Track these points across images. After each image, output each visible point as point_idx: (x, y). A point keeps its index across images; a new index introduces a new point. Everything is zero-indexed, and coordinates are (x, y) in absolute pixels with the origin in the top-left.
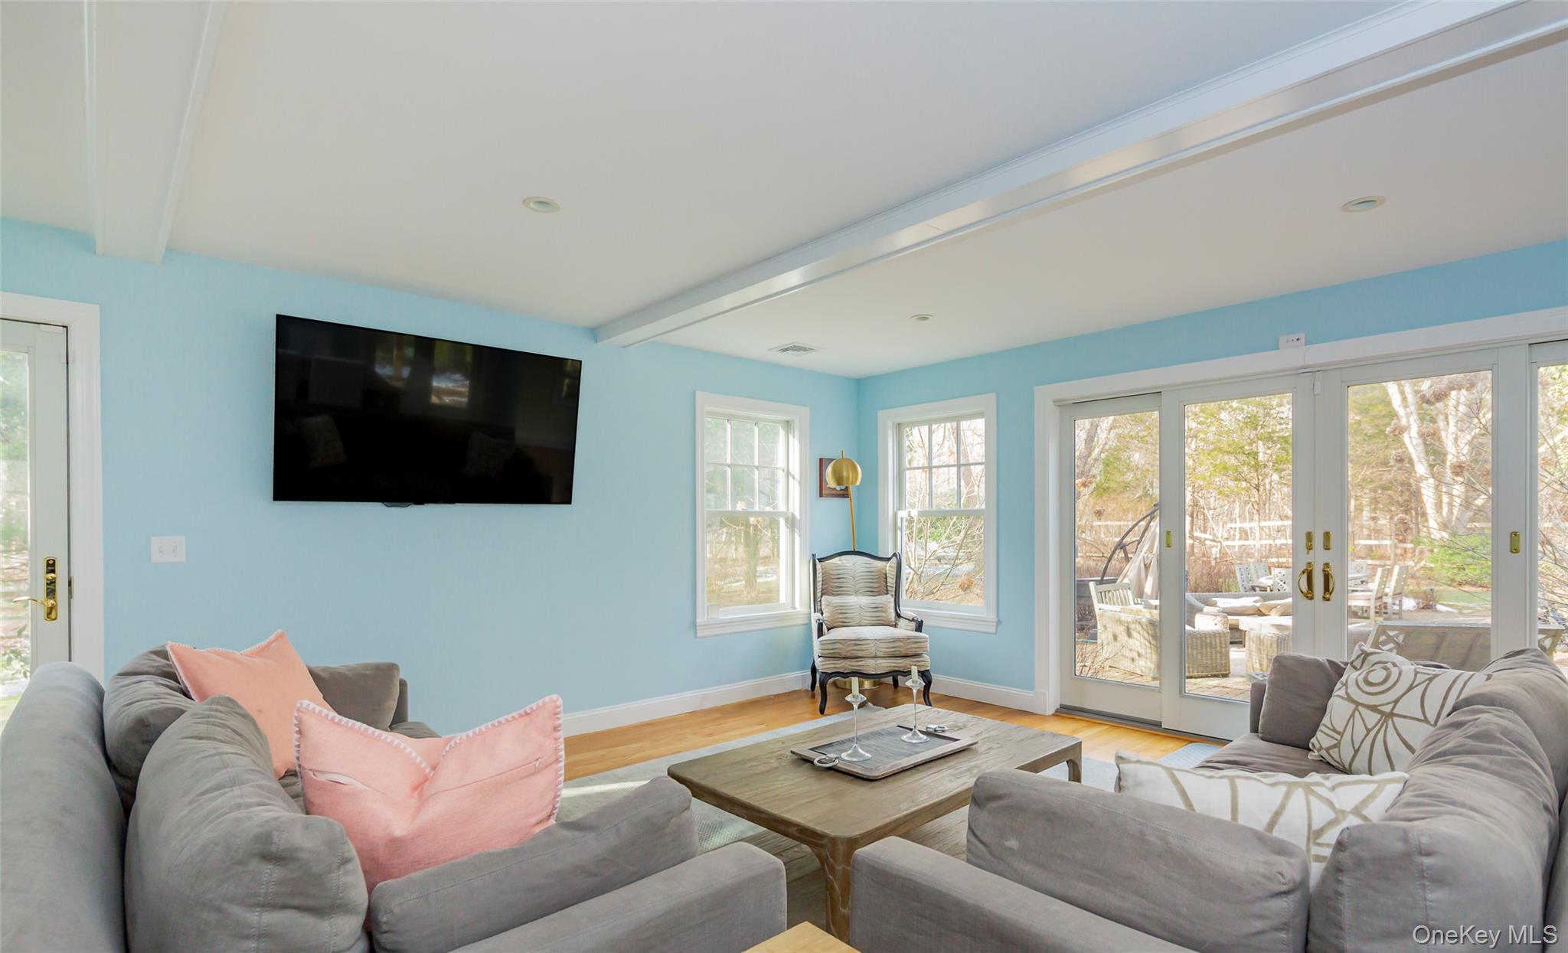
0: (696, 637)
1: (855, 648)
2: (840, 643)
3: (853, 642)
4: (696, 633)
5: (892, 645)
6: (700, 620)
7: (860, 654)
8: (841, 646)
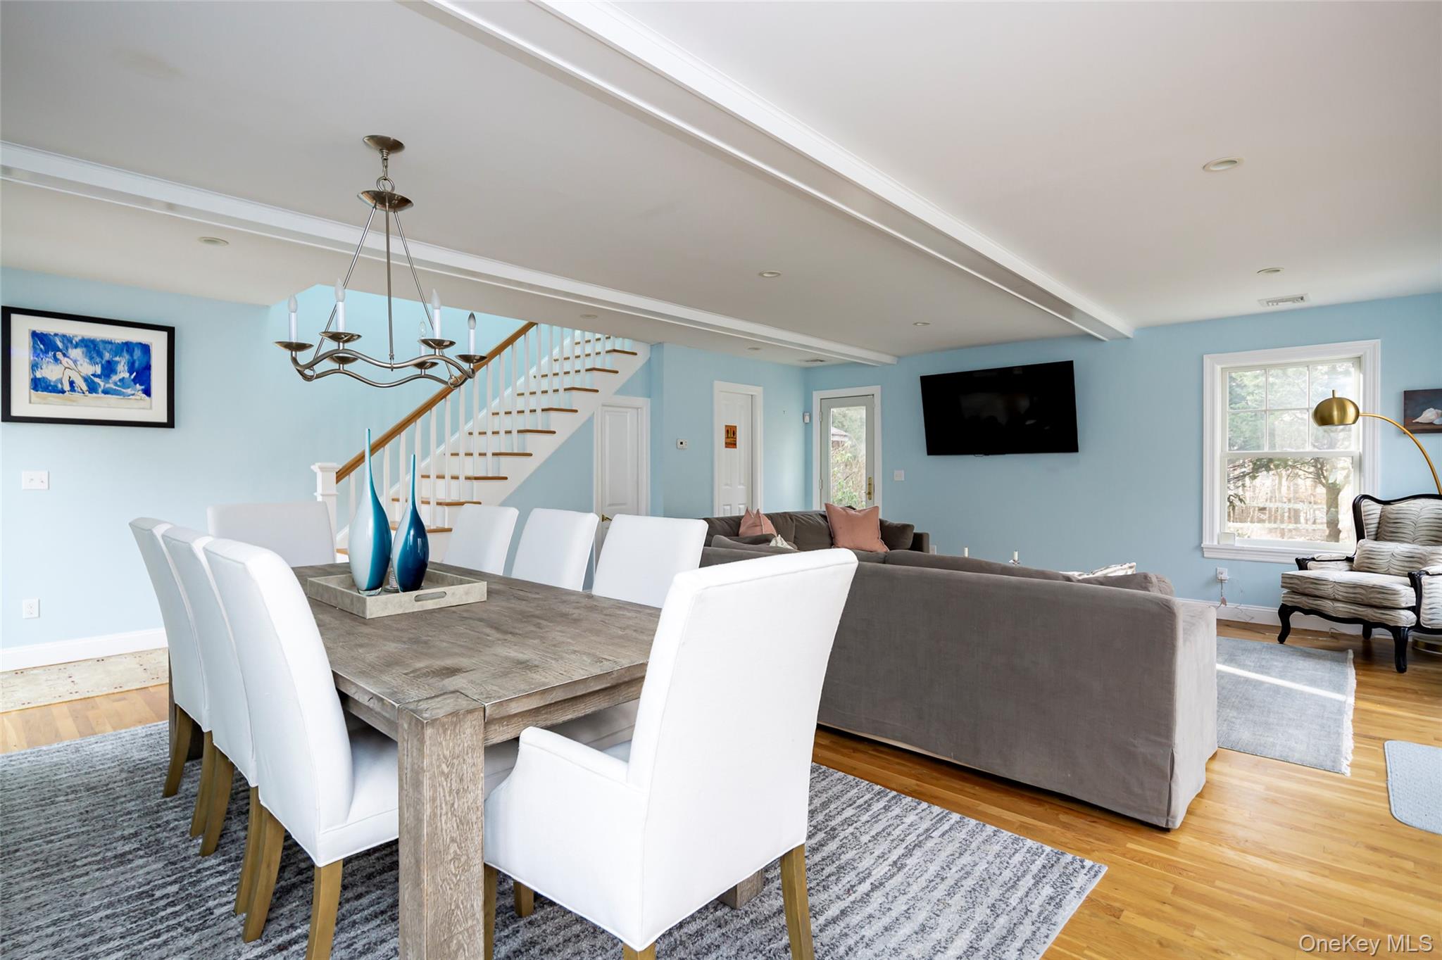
0: (1203, 556)
1: (1311, 586)
2: (1298, 579)
3: (1312, 580)
4: (1203, 554)
5: (1351, 590)
6: (1206, 543)
7: (1317, 593)
8: (1299, 582)
